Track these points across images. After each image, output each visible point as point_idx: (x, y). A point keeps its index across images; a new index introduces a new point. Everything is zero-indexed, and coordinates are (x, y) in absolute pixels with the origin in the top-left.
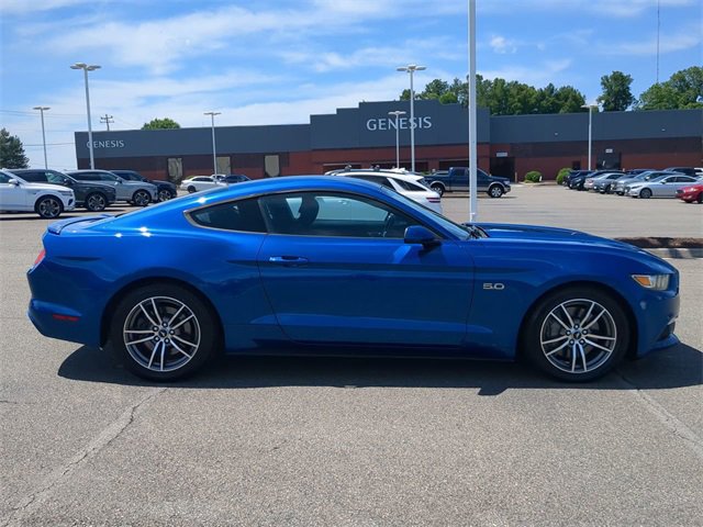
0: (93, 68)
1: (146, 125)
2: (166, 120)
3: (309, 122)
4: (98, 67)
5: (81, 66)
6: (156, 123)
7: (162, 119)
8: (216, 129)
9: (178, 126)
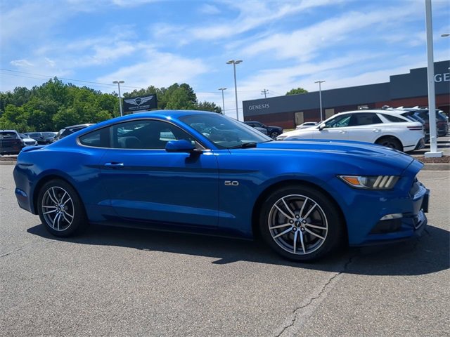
0: (238, 62)
1: (288, 93)
2: (299, 89)
3: (389, 81)
4: (241, 61)
5: (231, 62)
6: (293, 91)
7: (296, 88)
8: (323, 92)
9: (306, 92)
